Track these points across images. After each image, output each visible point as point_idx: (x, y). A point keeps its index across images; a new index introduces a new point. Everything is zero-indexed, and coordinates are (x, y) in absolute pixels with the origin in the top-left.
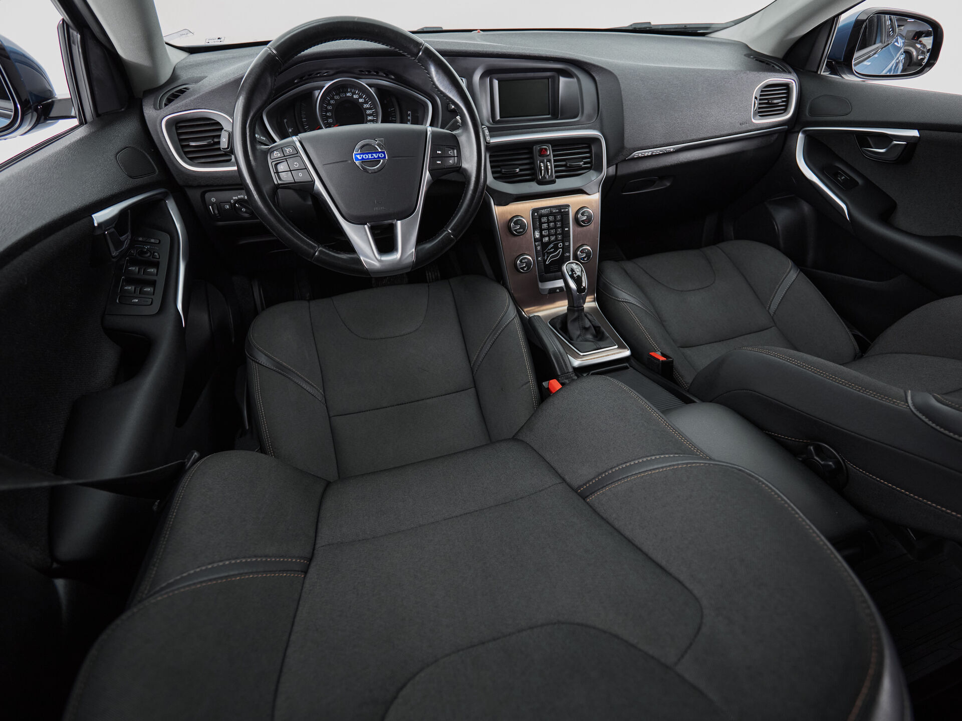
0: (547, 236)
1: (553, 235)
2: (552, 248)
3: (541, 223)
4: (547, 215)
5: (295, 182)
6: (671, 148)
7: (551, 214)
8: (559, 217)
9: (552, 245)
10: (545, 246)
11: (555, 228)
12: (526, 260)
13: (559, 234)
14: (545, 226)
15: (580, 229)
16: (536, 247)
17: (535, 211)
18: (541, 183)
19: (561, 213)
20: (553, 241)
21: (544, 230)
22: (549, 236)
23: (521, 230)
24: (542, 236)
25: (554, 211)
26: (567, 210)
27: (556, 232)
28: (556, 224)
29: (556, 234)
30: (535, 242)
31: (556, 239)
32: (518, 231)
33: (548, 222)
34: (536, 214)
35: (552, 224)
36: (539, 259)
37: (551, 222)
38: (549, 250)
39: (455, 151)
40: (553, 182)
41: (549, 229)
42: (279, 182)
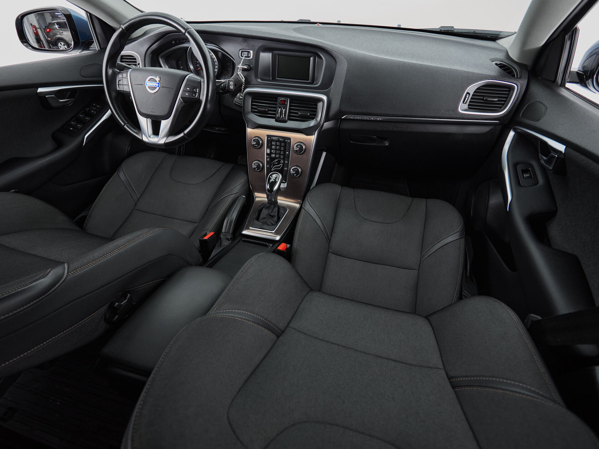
0: (274, 154)
1: (278, 154)
2: (276, 162)
3: (272, 145)
4: (276, 141)
5: (123, 91)
6: (379, 119)
7: (278, 141)
8: (283, 144)
9: (276, 160)
10: (272, 159)
11: (280, 150)
12: (257, 164)
13: (282, 154)
14: (273, 147)
15: (296, 155)
16: (267, 158)
17: (268, 136)
18: (277, 121)
19: (285, 142)
20: (277, 158)
21: (273, 149)
22: (275, 154)
23: (257, 146)
24: (271, 153)
25: (281, 140)
26: (289, 141)
27: (280, 153)
28: (280, 148)
29: (280, 154)
30: (267, 155)
31: (280, 157)
32: (255, 145)
33: (276, 145)
34: (269, 138)
35: (278, 147)
36: (268, 166)
37: (278, 146)
38: (274, 162)
39: (198, 90)
40: (285, 122)
41: (276, 150)
42: (119, 89)
